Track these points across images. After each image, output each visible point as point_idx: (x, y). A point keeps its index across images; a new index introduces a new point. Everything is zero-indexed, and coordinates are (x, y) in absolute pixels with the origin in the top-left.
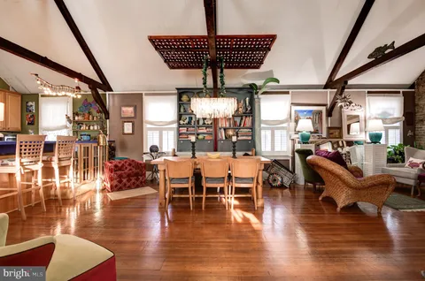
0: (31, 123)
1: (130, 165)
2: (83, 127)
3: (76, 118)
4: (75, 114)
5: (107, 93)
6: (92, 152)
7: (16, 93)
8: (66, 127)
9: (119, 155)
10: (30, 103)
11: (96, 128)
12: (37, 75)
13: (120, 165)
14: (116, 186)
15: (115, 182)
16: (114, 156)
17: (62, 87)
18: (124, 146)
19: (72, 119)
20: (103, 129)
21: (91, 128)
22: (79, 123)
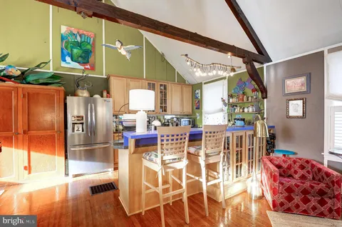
0: (198, 108)
1: (302, 167)
2: (237, 110)
3: (231, 100)
4: (230, 96)
5: (265, 65)
6: (246, 142)
7: (189, 85)
8: (222, 110)
9: (281, 145)
10: (197, 91)
11: (250, 110)
12: (186, 55)
13: (285, 166)
14: (282, 204)
15: (280, 199)
16: (274, 146)
17: (213, 66)
18: (288, 134)
19: (227, 102)
20: (260, 111)
21: (246, 110)
22: (233, 106)
